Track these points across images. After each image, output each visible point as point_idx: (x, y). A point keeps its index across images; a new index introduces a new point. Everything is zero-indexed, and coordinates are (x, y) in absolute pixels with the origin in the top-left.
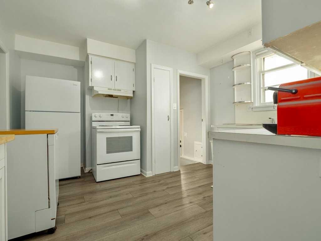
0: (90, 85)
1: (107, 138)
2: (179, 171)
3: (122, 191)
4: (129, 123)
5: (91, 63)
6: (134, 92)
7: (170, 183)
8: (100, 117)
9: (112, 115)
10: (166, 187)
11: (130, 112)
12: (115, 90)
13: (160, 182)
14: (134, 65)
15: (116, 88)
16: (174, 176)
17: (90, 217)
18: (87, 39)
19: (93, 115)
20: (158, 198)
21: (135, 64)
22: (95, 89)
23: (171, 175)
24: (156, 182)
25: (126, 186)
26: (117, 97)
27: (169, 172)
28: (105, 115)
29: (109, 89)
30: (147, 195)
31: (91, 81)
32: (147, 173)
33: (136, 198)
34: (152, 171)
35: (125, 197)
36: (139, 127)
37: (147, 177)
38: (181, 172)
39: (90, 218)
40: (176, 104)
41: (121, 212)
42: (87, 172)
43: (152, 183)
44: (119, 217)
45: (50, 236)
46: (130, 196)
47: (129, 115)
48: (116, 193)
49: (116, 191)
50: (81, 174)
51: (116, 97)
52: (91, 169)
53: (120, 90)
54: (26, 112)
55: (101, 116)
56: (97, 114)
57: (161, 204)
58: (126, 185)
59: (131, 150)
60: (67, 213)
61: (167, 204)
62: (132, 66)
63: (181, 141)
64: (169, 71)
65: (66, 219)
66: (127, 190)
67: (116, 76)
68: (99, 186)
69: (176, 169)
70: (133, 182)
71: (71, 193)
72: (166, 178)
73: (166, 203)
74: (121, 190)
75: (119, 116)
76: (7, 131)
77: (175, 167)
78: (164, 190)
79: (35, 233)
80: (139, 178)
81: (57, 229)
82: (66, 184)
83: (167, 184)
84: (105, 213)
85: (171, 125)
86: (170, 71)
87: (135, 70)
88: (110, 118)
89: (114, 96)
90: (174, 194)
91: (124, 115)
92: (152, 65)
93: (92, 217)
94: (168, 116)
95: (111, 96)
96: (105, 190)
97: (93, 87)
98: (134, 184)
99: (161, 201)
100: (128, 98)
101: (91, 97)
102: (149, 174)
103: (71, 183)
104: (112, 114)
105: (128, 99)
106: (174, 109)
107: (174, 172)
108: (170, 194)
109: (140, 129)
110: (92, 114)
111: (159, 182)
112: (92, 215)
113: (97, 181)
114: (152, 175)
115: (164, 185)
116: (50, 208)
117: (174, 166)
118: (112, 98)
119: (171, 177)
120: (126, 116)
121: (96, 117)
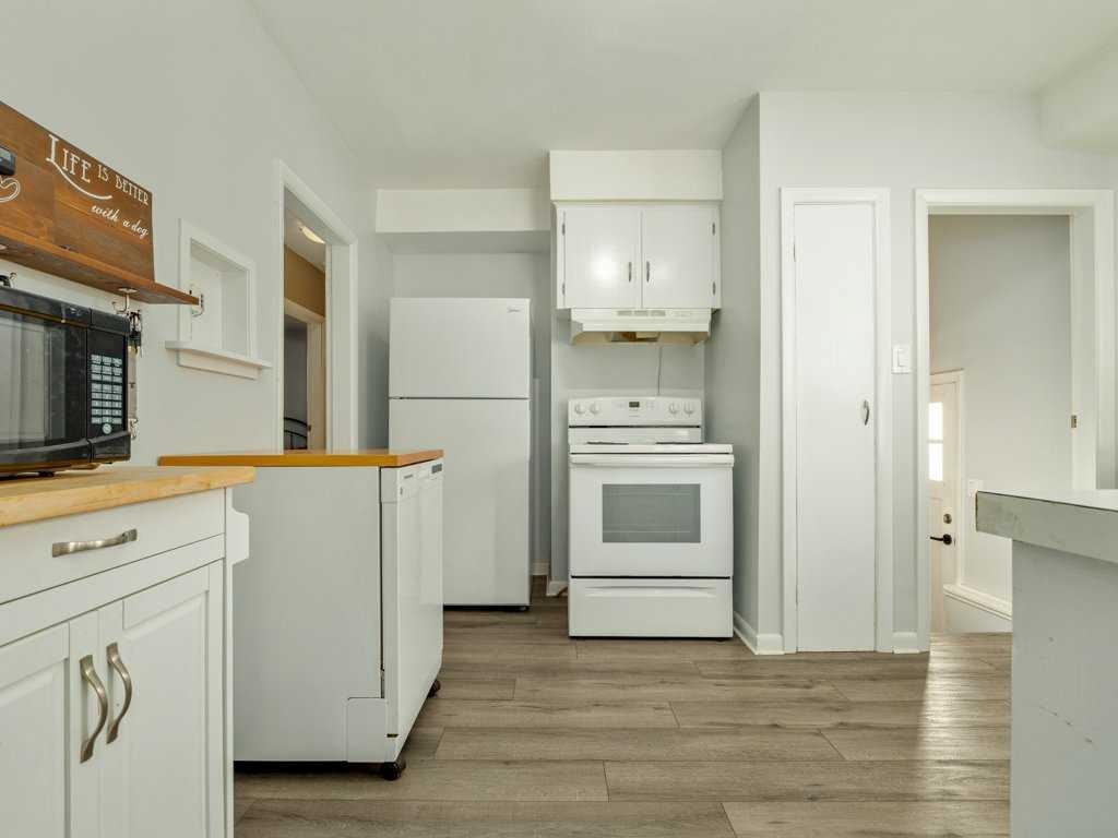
0: (560, 306)
1: (606, 488)
2: (924, 658)
3: (644, 691)
4: (697, 434)
5: (564, 232)
6: (716, 314)
7: (858, 703)
8: (594, 412)
9: (635, 405)
10: (836, 719)
11: (702, 393)
12: (644, 313)
13: (813, 692)
14: (716, 209)
15: (649, 305)
16: (890, 678)
17: (509, 759)
18: (548, 154)
19: (572, 404)
20: (783, 761)
21: (720, 204)
22: (575, 317)
23: (871, 669)
24: (793, 686)
25: (663, 675)
26: (653, 340)
27: (867, 649)
28: (610, 407)
29: (621, 313)
30: (737, 733)
31: (564, 292)
32: (758, 637)
33: (690, 734)
34: (782, 634)
35: (648, 717)
36: (729, 448)
37: (756, 653)
38: (934, 665)
39: (507, 763)
40: (909, 347)
41: (614, 774)
42: (554, 597)
43: (776, 686)
44: (598, 795)
45: (385, 784)
46: (668, 719)
47: (697, 405)
48: (620, 694)
49: (623, 687)
50: (531, 599)
51: (651, 338)
52: (563, 587)
53: (663, 314)
54: (391, 401)
55: (597, 409)
56: (584, 404)
57: (792, 796)
58: (662, 672)
59: (695, 537)
60: (453, 722)
61: (815, 803)
62: (708, 216)
63: (952, 518)
64: (867, 202)
65: (442, 743)
66: (662, 690)
67: (648, 264)
68: (574, 652)
69: (902, 643)
70: (695, 662)
71: (486, 658)
72: (847, 678)
73: (813, 799)
74: (639, 686)
75: (658, 406)
76: (352, 453)
77: (896, 634)
78: (819, 733)
79: (345, 763)
80: (723, 653)
81: (405, 771)
82: (482, 625)
83: (844, 707)
84: (559, 761)
85: (881, 443)
86: (874, 204)
87: (720, 228)
88: (625, 415)
89: (638, 336)
90: (866, 767)
91: (681, 403)
92: (783, 191)
93: (516, 762)
94: (866, 405)
95: (630, 336)
96: (589, 672)
97: (570, 309)
98: (699, 674)
99: (795, 782)
100: (694, 337)
101: (567, 346)
102: (766, 643)
103: (496, 624)
104: (634, 400)
105: (696, 343)
106: (897, 369)
107: (891, 657)
108: (847, 758)
109: (730, 459)
110: (567, 405)
111: (808, 687)
112: (515, 756)
113: (573, 632)
114: (782, 653)
115: (832, 709)
116: (386, 700)
117: (894, 631)
118: (637, 343)
119: (873, 679)
120: (690, 407)
121: (578, 412)
